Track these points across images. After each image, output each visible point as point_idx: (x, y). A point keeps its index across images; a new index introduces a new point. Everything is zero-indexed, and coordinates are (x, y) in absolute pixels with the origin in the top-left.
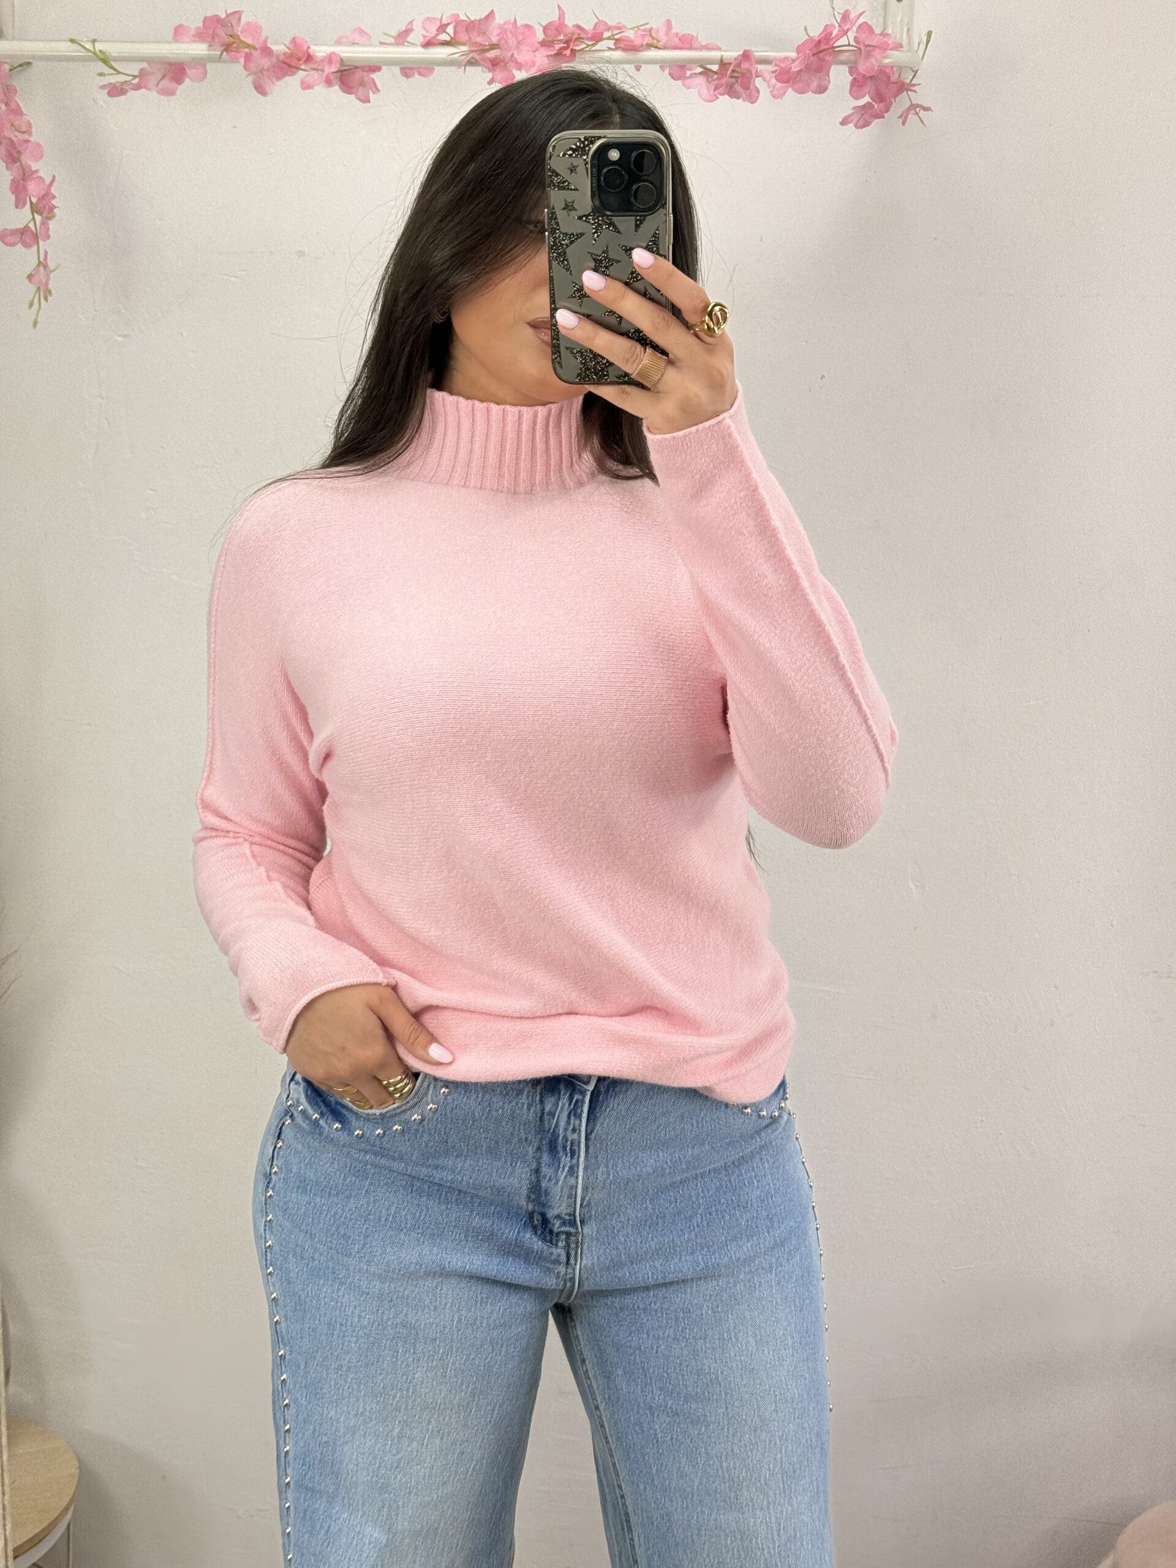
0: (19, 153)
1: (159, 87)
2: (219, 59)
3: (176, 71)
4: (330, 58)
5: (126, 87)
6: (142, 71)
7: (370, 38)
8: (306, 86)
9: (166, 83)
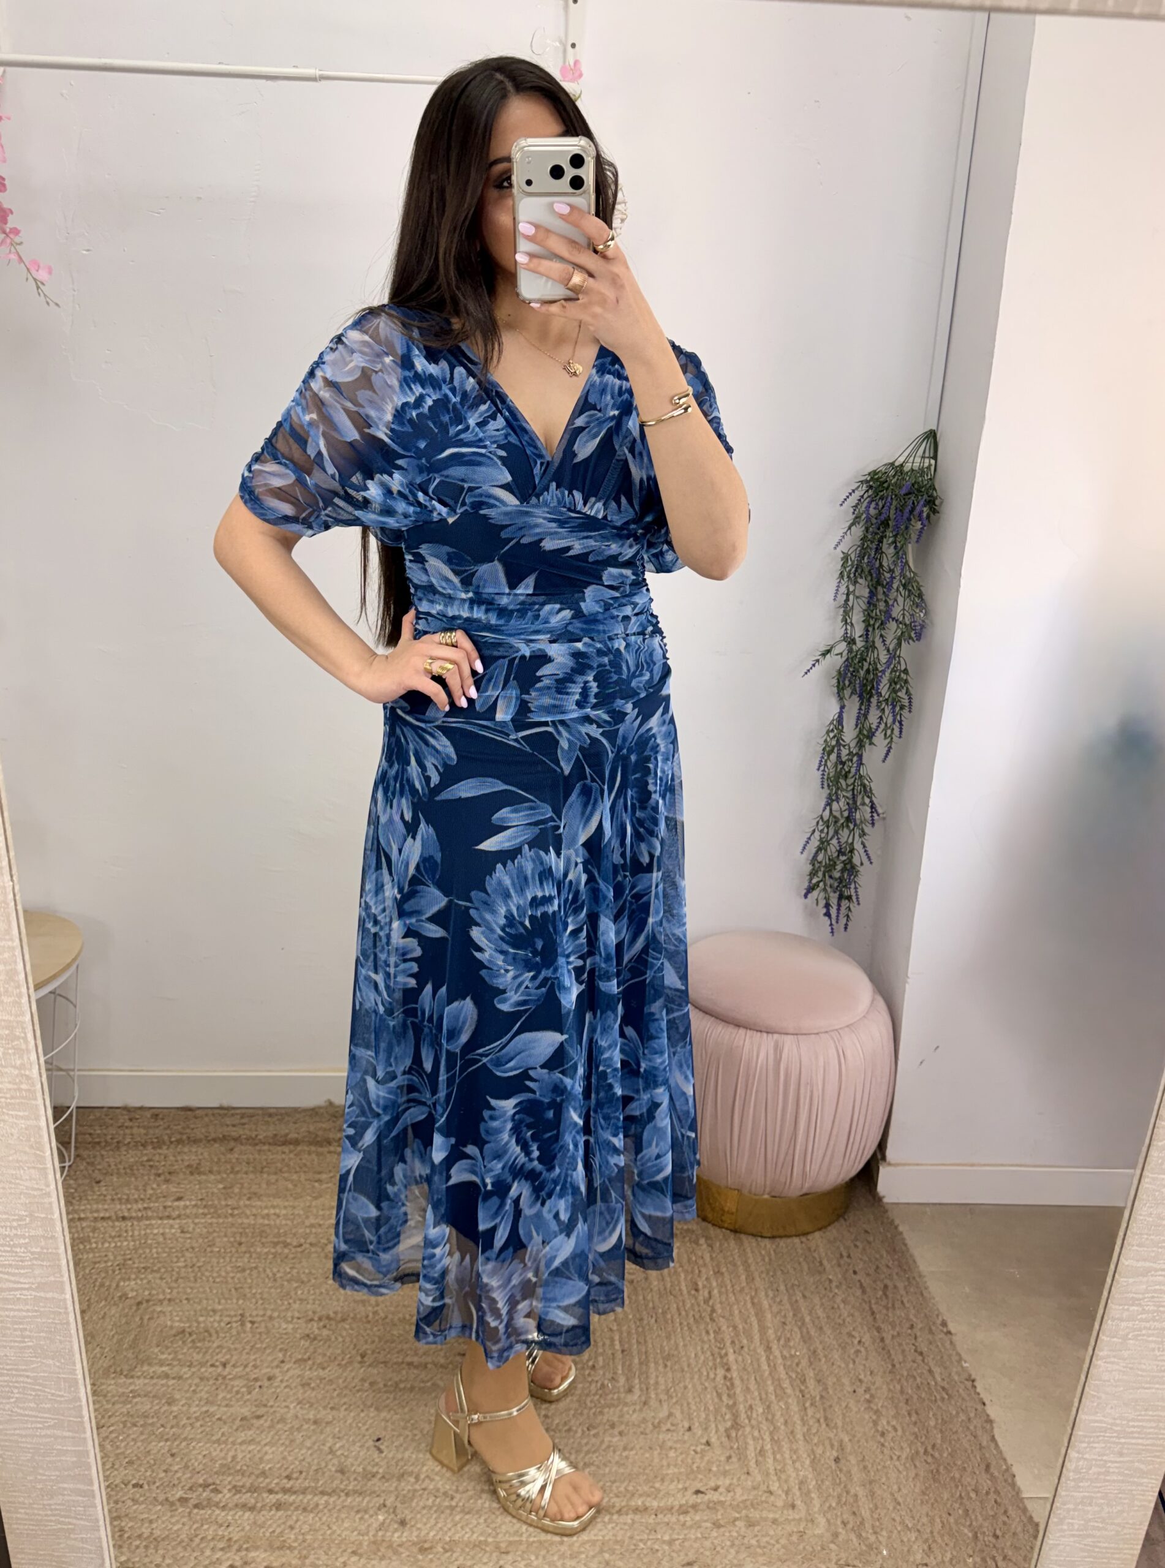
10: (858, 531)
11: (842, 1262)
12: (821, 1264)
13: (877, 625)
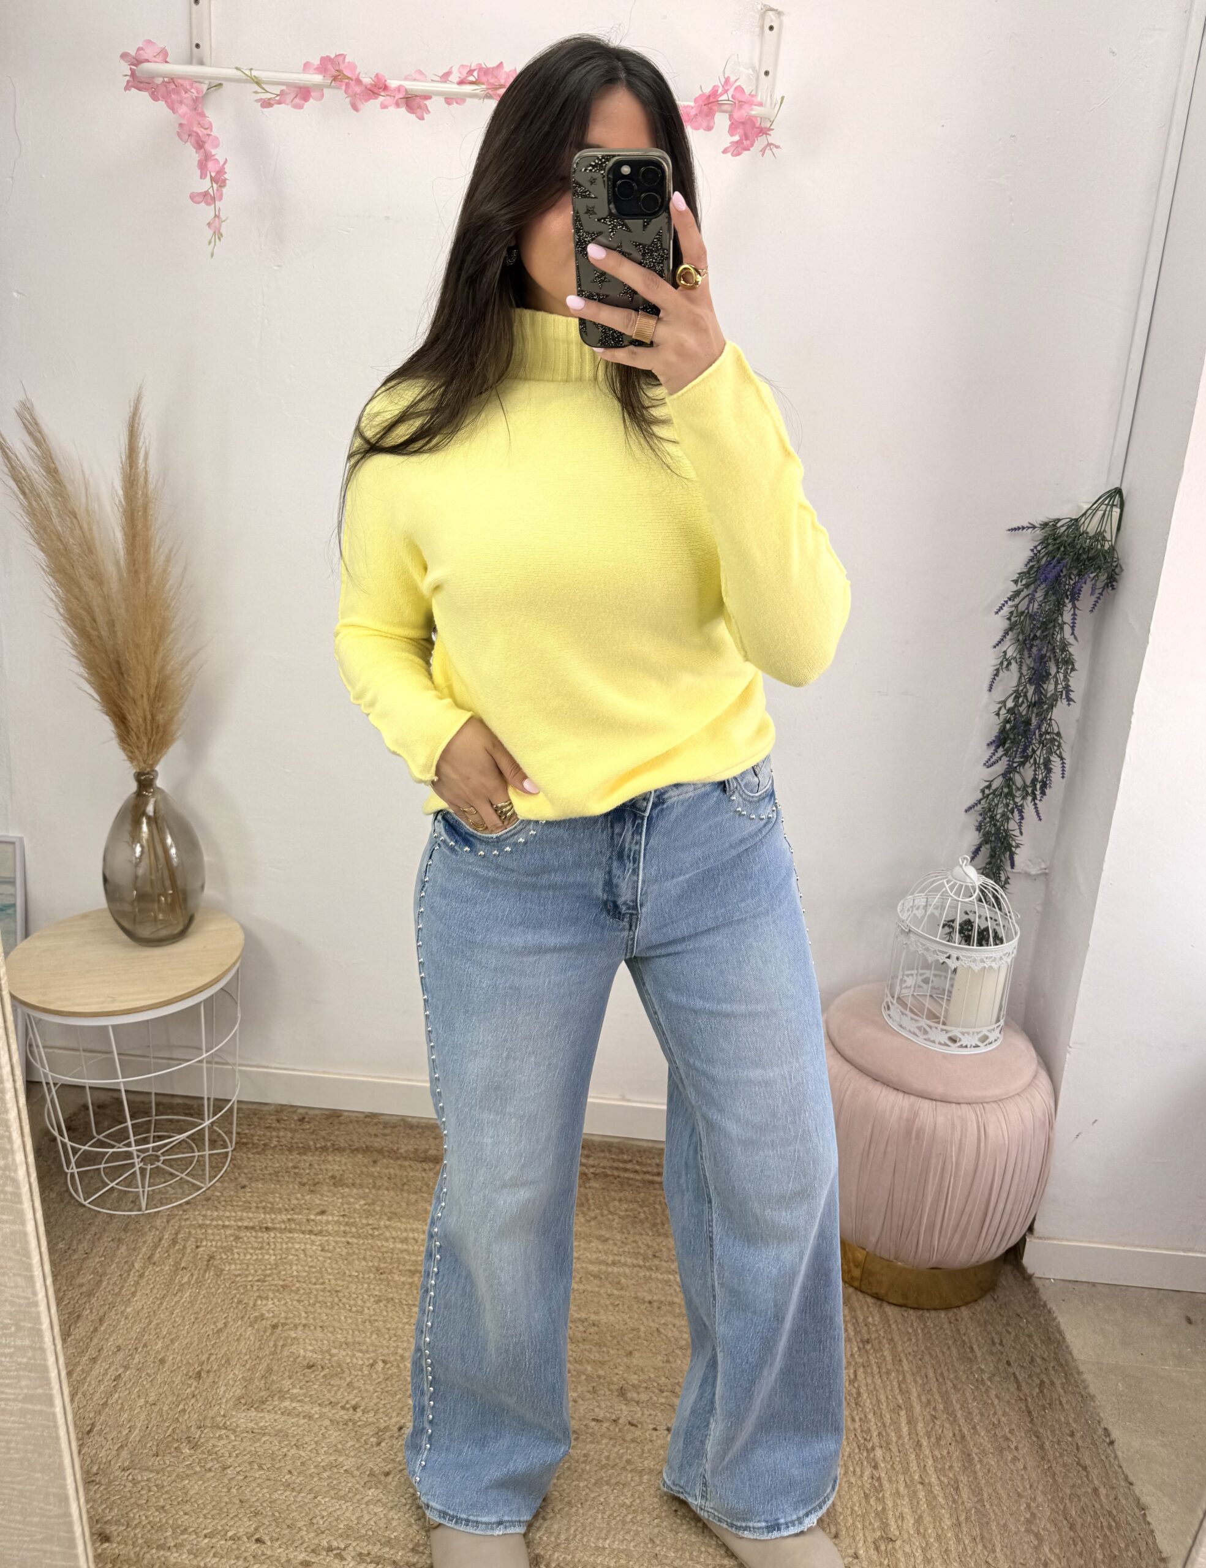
0: (204, 142)
1: (294, 102)
2: (330, 86)
3: (304, 93)
4: (399, 89)
5: (272, 102)
6: (282, 91)
7: (426, 77)
8: (384, 106)
9: (297, 100)
11: (995, 1350)
12: (972, 1349)
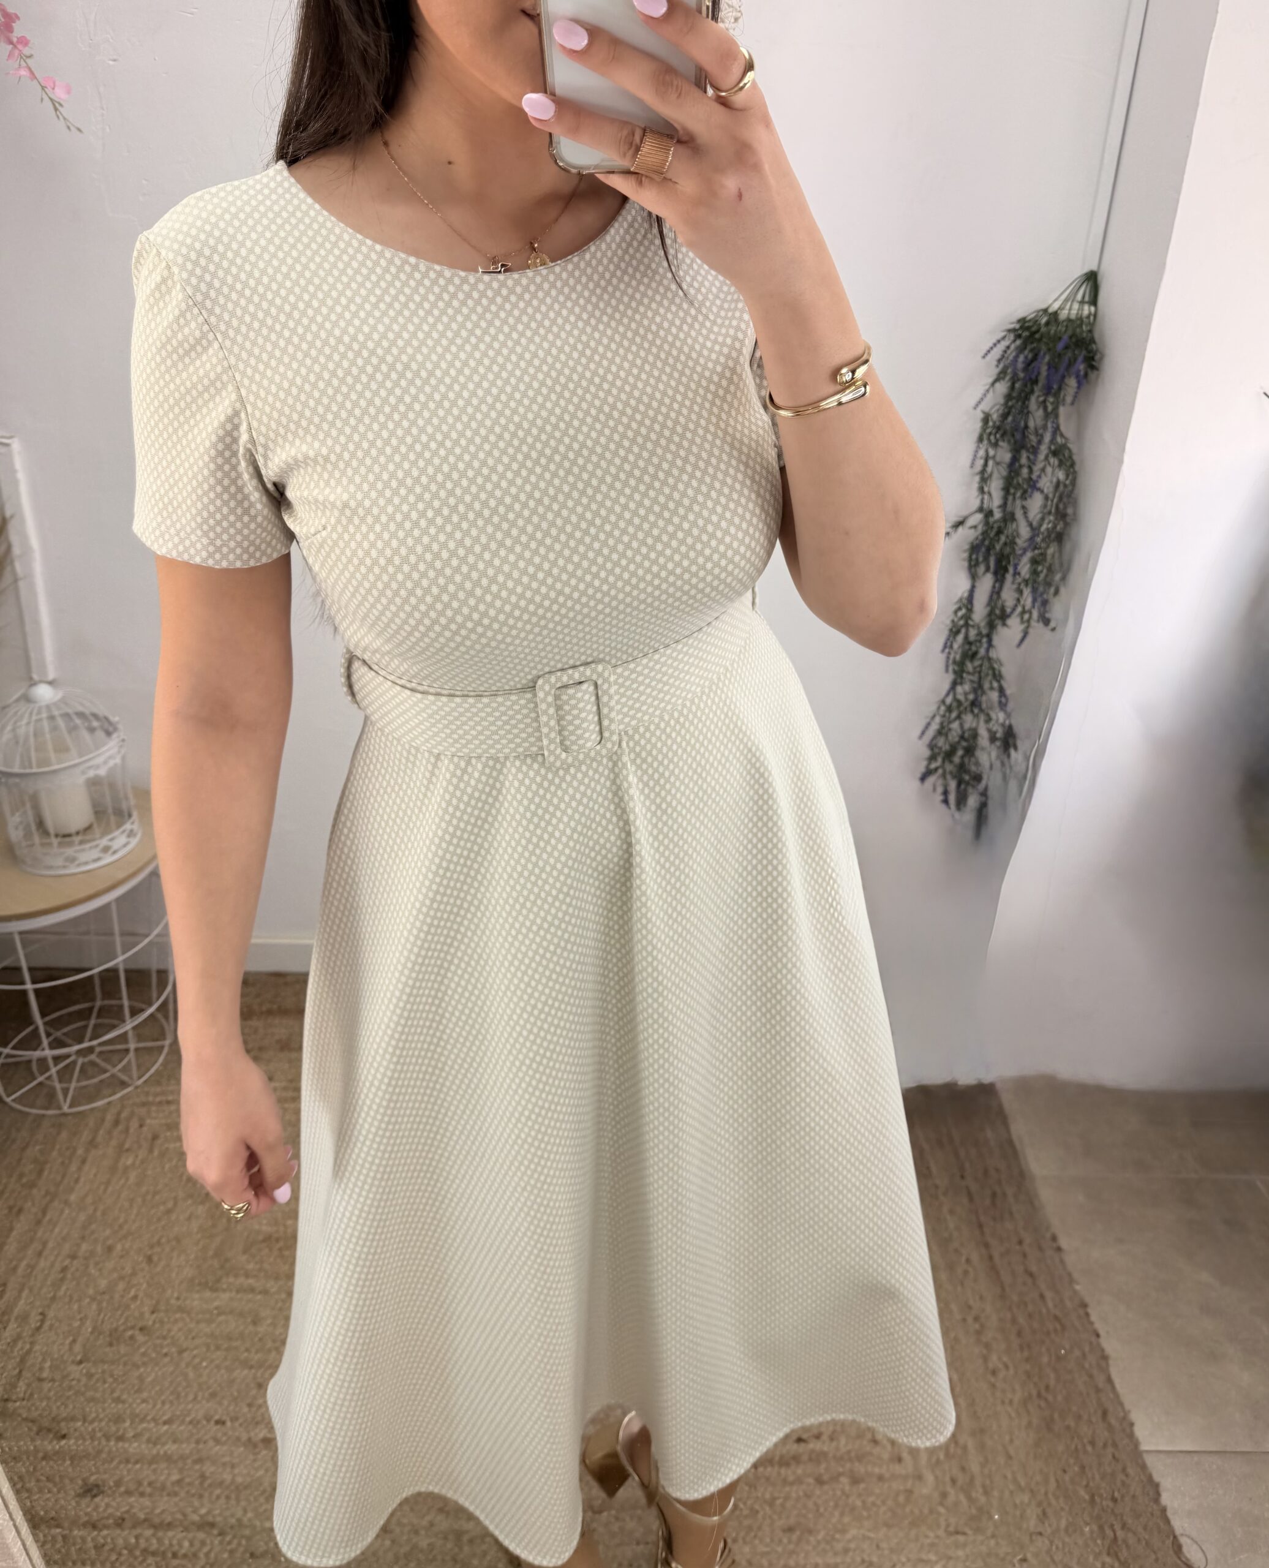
10: (1002, 388)
13: (1019, 494)
